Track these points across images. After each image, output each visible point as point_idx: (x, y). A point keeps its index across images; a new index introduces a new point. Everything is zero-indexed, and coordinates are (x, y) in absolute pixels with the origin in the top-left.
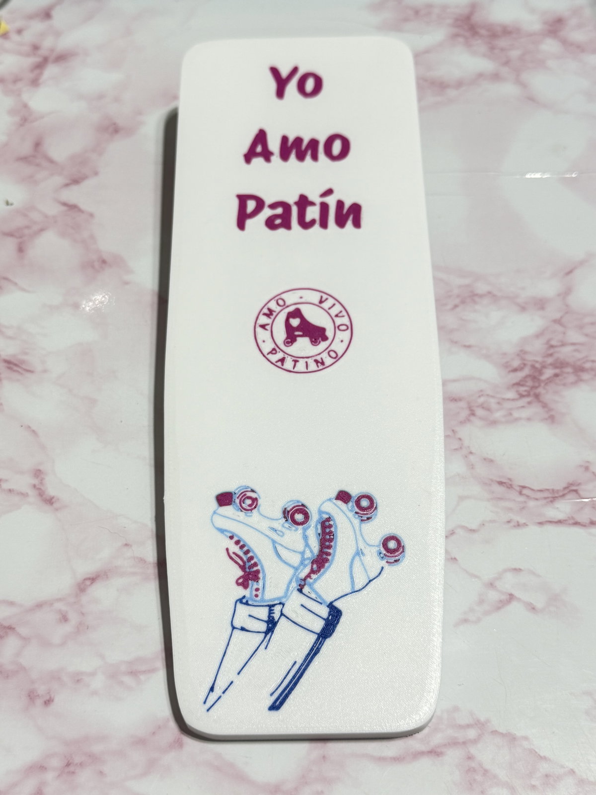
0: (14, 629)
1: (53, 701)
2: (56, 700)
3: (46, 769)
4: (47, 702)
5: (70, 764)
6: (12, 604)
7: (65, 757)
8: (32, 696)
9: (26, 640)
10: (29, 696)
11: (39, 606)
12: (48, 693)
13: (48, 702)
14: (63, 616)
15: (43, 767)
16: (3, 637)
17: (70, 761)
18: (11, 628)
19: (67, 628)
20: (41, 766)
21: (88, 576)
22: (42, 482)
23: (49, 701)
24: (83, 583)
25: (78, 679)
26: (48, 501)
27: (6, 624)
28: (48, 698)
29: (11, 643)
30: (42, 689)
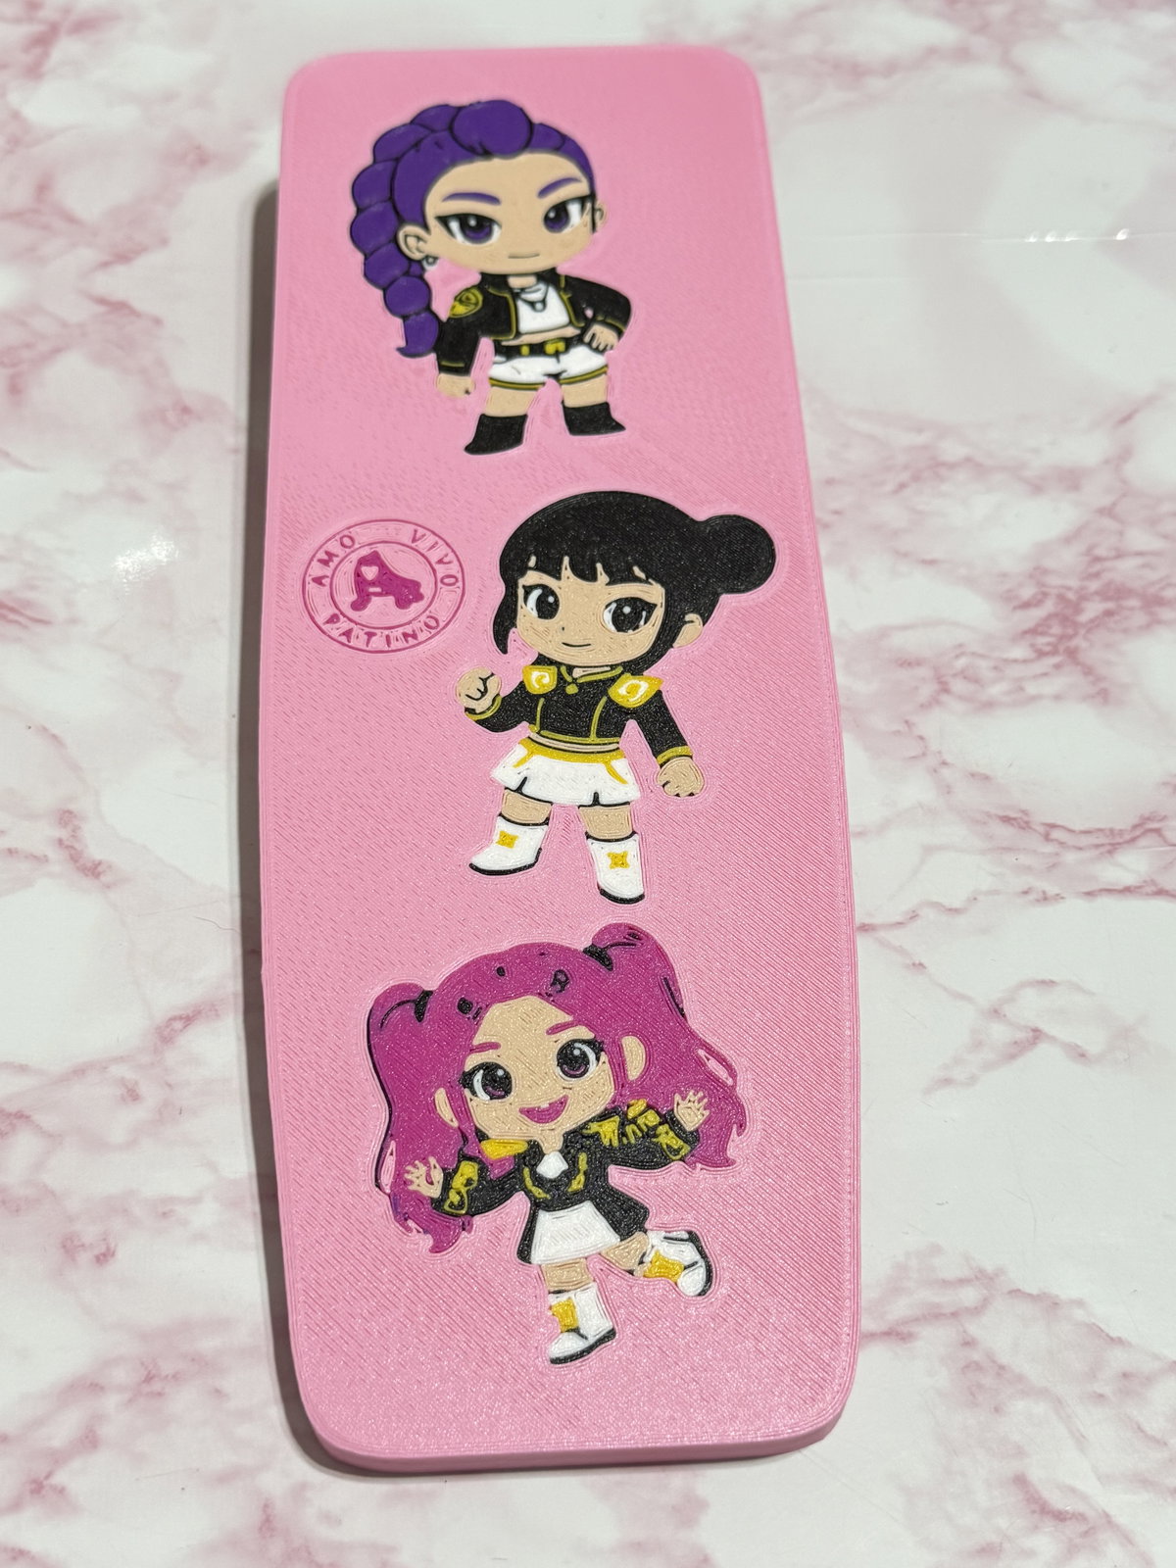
0: (28, 1117)
1: (113, 1255)
2: (119, 1255)
3: (102, 1388)
4: (101, 1257)
5: (152, 1378)
6: (23, 1069)
7: (142, 1364)
8: (70, 1247)
9: (54, 1138)
10: (64, 1247)
11: (80, 1072)
12: (105, 1239)
13: (104, 1257)
14: (129, 1091)
15: (96, 1385)
16: (6, 1133)
17: (154, 1372)
18: (21, 1116)
19: (139, 1113)
20: (91, 1384)
21: (177, 1013)
22: (75, 833)
23: (104, 1255)
24: (167, 1027)
25: (164, 1211)
26: (89, 870)
27: (12, 1108)
28: (103, 1249)
29: (24, 1146)
30: (89, 1233)
